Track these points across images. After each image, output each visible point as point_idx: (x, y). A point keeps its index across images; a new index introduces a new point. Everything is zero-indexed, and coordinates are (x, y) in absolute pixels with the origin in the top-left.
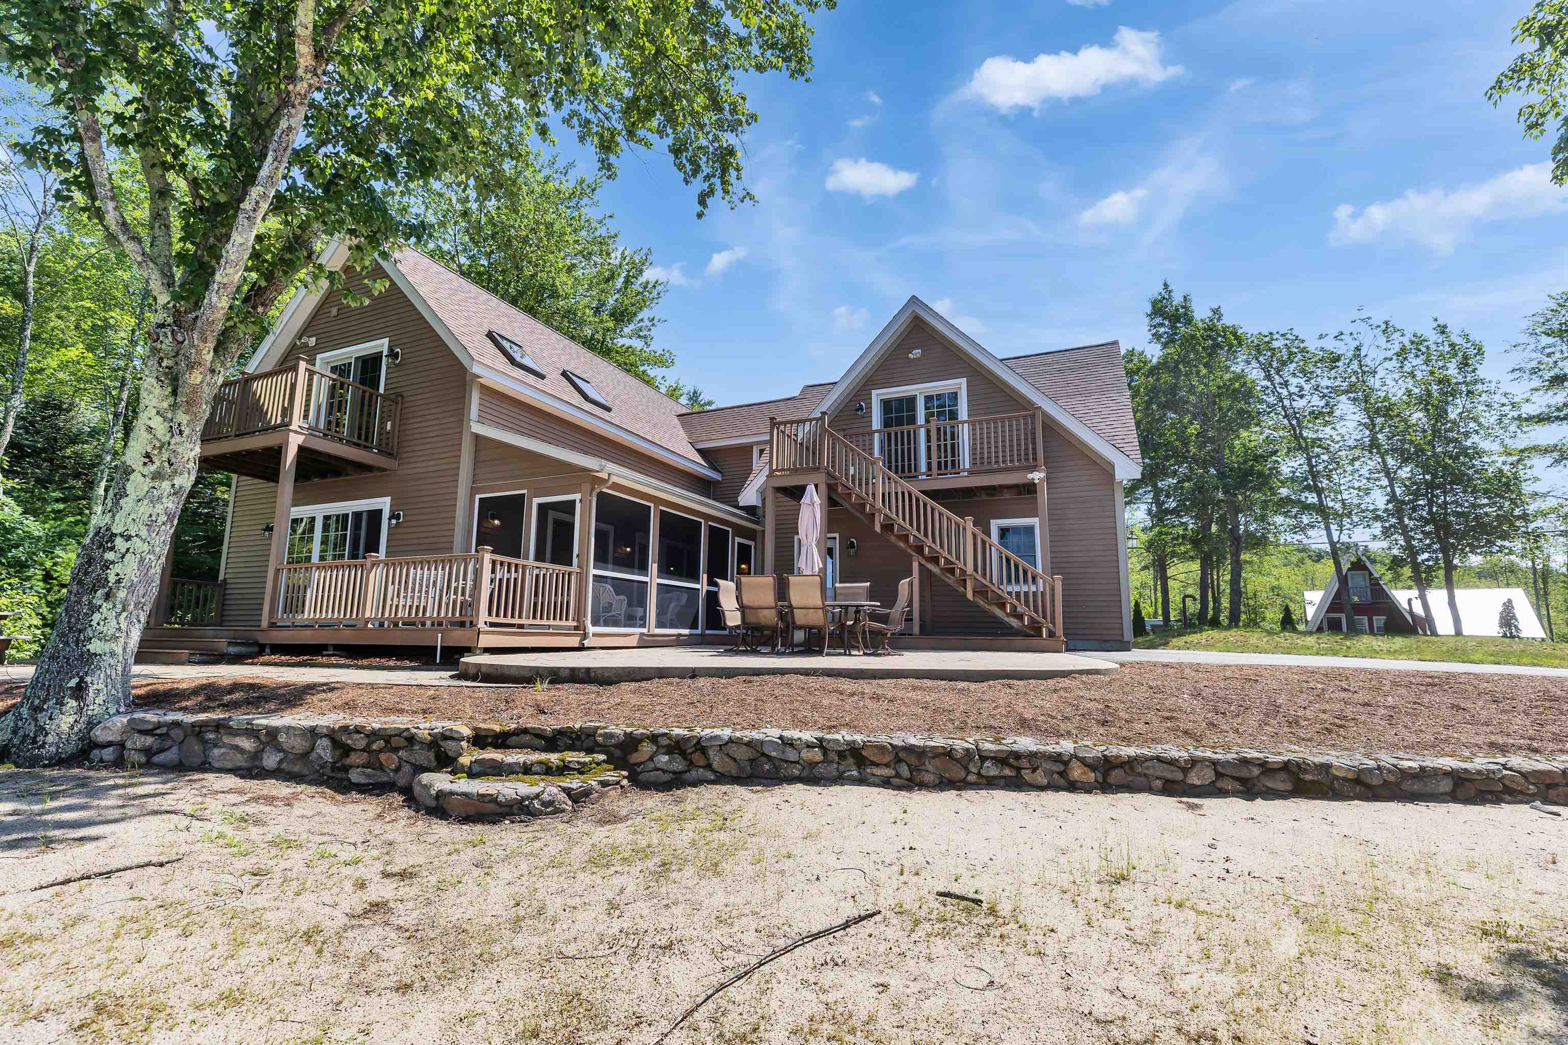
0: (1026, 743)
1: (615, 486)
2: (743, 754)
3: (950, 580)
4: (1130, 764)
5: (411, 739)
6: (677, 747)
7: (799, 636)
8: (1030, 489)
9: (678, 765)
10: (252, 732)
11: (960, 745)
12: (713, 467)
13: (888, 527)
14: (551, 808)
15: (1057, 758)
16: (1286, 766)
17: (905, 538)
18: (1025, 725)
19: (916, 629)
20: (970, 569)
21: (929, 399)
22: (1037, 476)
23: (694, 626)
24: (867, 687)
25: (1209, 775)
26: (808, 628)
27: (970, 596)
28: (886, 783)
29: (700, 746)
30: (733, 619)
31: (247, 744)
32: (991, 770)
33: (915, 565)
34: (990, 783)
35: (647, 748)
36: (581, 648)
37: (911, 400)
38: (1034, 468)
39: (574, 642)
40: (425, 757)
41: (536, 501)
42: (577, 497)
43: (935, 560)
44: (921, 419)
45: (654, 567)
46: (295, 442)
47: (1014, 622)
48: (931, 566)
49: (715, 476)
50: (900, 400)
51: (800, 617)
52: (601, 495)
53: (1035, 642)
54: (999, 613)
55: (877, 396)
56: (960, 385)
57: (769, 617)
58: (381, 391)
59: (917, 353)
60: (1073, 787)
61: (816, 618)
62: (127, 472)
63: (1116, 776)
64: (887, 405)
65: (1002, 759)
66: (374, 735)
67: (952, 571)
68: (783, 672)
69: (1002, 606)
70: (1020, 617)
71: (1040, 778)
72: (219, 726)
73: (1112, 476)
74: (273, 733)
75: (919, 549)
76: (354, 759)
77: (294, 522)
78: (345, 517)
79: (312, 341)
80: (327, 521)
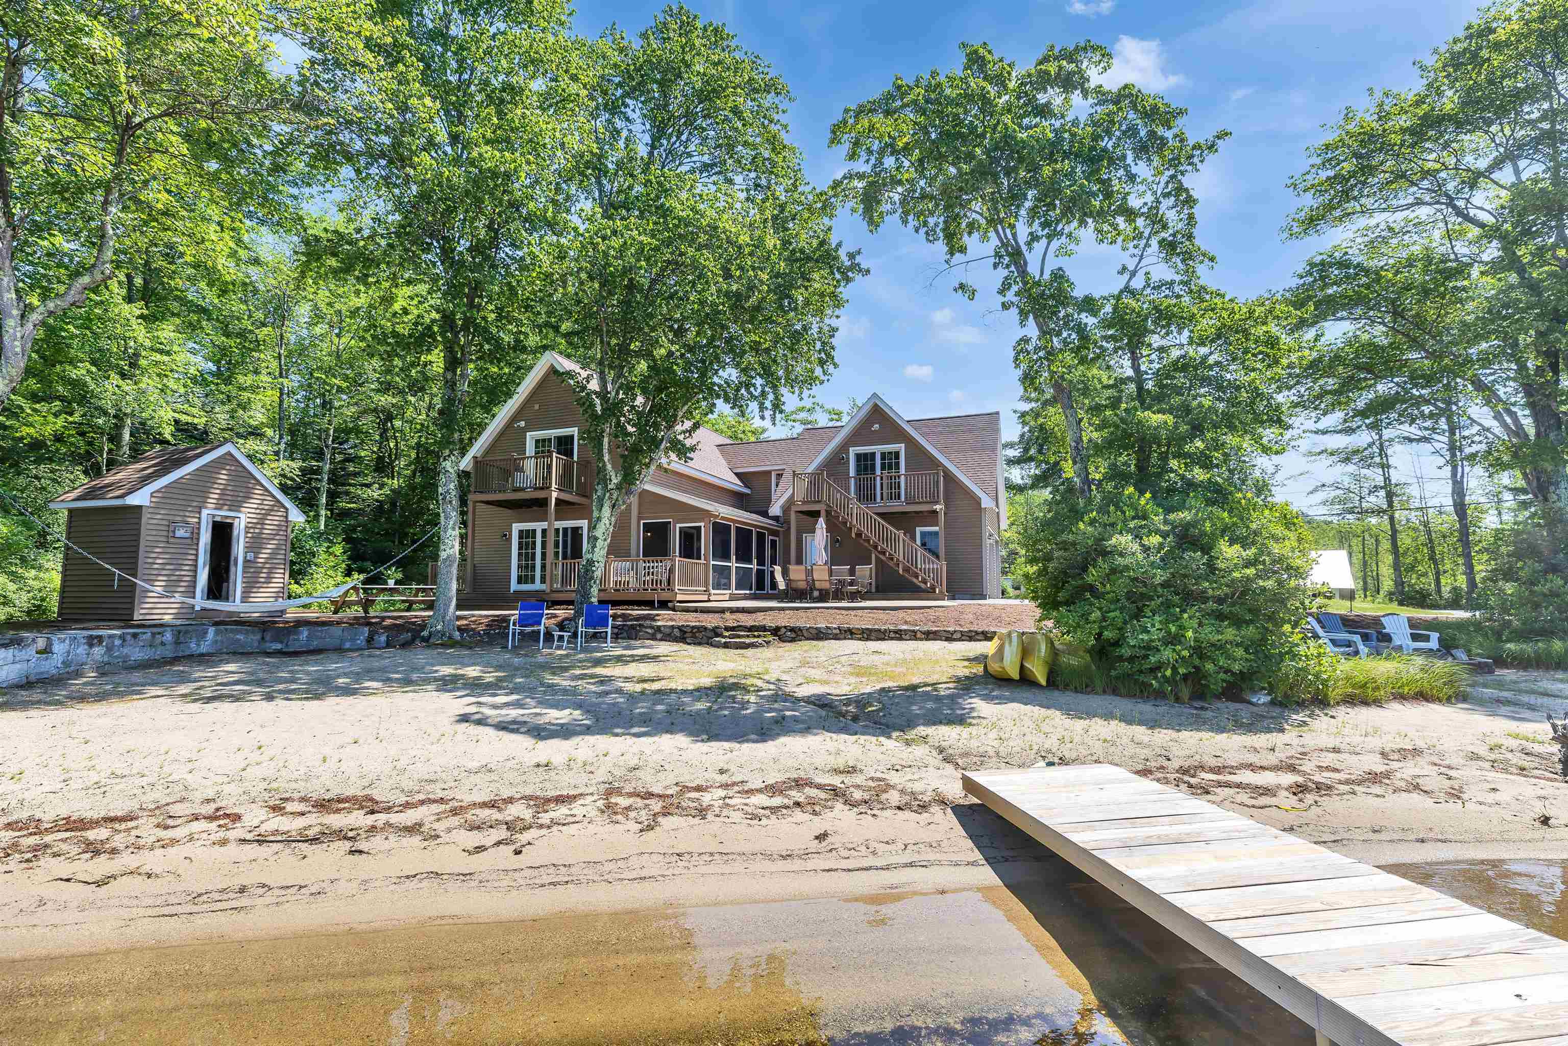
0: (905, 627)
1: (723, 518)
2: (814, 632)
3: (891, 564)
4: (935, 633)
5: (706, 628)
6: (792, 630)
7: (816, 594)
8: (935, 512)
9: (793, 635)
10: (652, 627)
11: (883, 628)
12: (746, 486)
13: (859, 535)
14: (761, 645)
15: (913, 631)
16: (983, 633)
17: (868, 541)
18: (906, 623)
19: (873, 590)
20: (901, 558)
21: (883, 456)
22: (938, 507)
23: (751, 589)
24: (853, 613)
25: (959, 636)
26: (820, 590)
27: (901, 572)
28: (860, 639)
29: (800, 629)
30: (782, 585)
31: (650, 631)
32: (892, 635)
33: (873, 556)
34: (892, 639)
35: (783, 630)
36: (709, 601)
37: (873, 454)
38: (937, 503)
39: (705, 598)
40: (710, 634)
41: (678, 526)
42: (702, 524)
43: (884, 553)
44: (878, 472)
45: (734, 558)
46: (554, 495)
47: (923, 586)
48: (881, 556)
49: (747, 491)
50: (866, 455)
51: (817, 585)
52: (715, 524)
53: (931, 595)
54: (915, 580)
55: (853, 451)
56: (901, 447)
57: (802, 585)
58: (575, 458)
59: (876, 427)
60: (916, 639)
61: (826, 585)
62: (596, 539)
63: (931, 636)
64: (859, 457)
65: (896, 632)
66: (693, 627)
67: (892, 559)
68: (818, 608)
69: (917, 577)
70: (926, 583)
71: (907, 637)
72: (640, 625)
73: (980, 504)
74: (659, 627)
75: (876, 547)
76: (687, 635)
77: (521, 532)
78: (557, 530)
79: (522, 424)
80: (544, 531)
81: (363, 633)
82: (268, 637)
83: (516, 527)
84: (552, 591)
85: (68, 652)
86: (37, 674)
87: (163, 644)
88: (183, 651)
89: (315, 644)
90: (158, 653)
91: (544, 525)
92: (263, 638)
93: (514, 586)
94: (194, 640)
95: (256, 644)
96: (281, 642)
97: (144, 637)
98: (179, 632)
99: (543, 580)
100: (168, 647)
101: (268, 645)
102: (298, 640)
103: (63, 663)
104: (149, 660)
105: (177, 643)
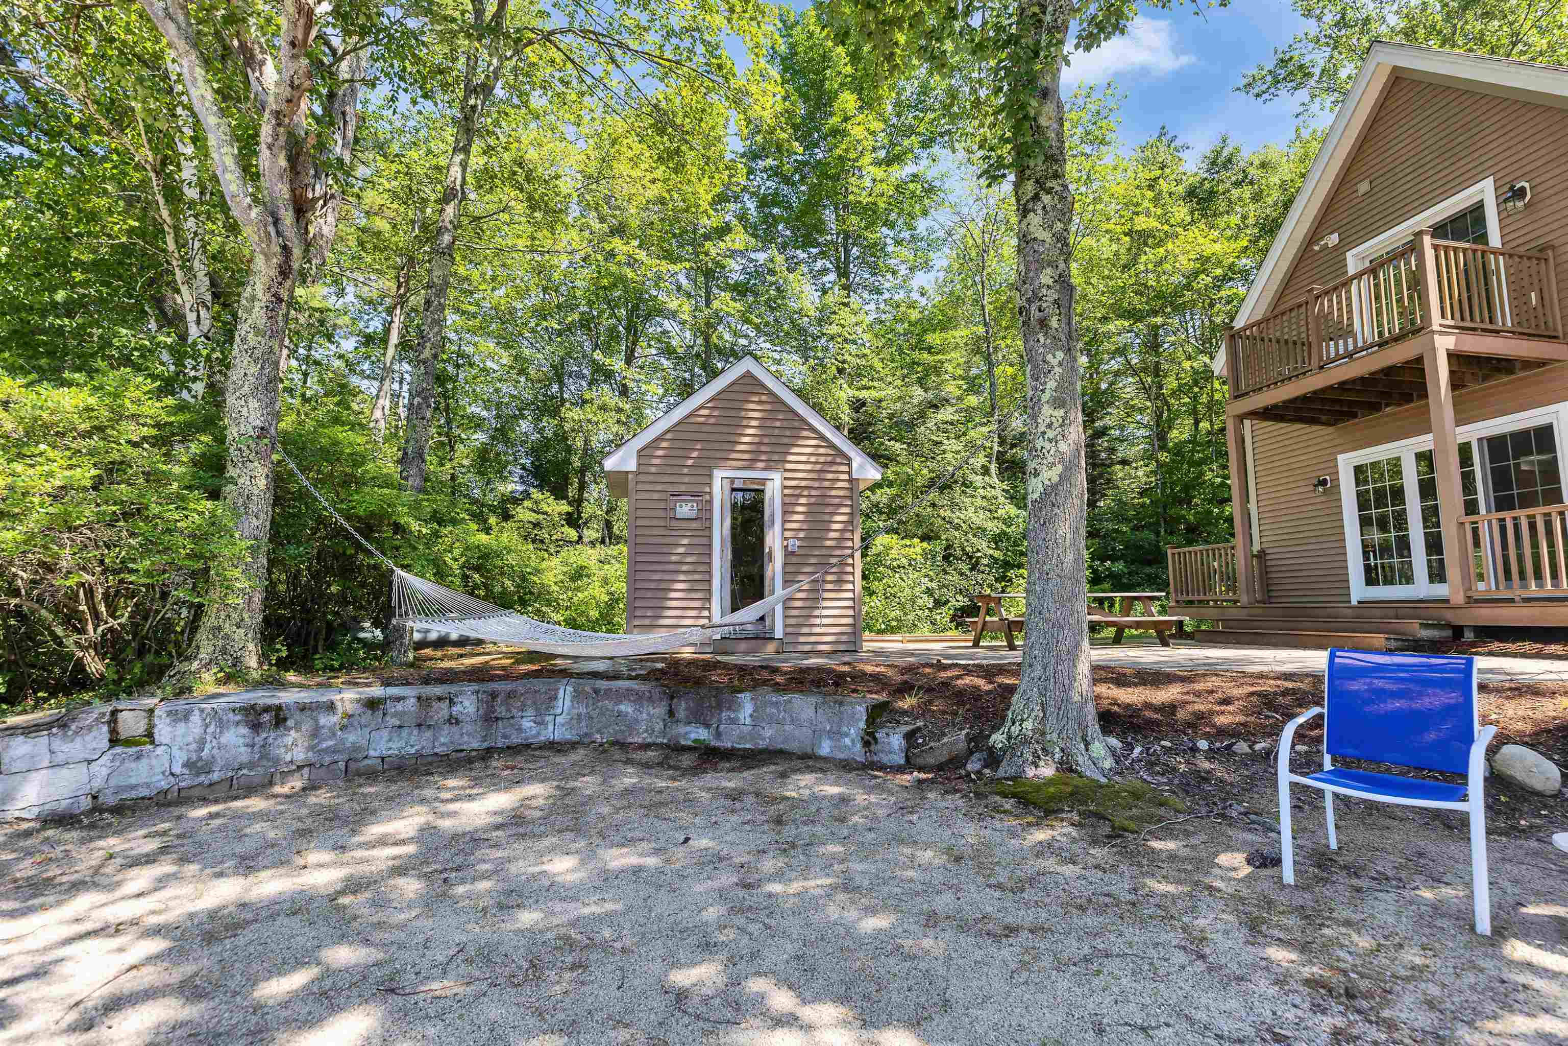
46: (1443, 346)
77: (1359, 470)
78: (1465, 450)
79: (1333, 239)
80: (1425, 459)
81: (853, 716)
82: (681, 713)
83: (1346, 463)
84: (1471, 601)
85: (202, 743)
86: (119, 789)
87: (453, 721)
88: (501, 736)
89: (768, 736)
90: (445, 740)
91: (1425, 442)
92: (671, 713)
93: (1359, 590)
94: (530, 712)
95: (659, 726)
96: (707, 726)
97: (399, 707)
98: (494, 695)
99: (1437, 574)
100: (467, 728)
101: (682, 729)
102: (734, 721)
103: (188, 764)
104: (419, 756)
105: (489, 718)
